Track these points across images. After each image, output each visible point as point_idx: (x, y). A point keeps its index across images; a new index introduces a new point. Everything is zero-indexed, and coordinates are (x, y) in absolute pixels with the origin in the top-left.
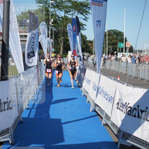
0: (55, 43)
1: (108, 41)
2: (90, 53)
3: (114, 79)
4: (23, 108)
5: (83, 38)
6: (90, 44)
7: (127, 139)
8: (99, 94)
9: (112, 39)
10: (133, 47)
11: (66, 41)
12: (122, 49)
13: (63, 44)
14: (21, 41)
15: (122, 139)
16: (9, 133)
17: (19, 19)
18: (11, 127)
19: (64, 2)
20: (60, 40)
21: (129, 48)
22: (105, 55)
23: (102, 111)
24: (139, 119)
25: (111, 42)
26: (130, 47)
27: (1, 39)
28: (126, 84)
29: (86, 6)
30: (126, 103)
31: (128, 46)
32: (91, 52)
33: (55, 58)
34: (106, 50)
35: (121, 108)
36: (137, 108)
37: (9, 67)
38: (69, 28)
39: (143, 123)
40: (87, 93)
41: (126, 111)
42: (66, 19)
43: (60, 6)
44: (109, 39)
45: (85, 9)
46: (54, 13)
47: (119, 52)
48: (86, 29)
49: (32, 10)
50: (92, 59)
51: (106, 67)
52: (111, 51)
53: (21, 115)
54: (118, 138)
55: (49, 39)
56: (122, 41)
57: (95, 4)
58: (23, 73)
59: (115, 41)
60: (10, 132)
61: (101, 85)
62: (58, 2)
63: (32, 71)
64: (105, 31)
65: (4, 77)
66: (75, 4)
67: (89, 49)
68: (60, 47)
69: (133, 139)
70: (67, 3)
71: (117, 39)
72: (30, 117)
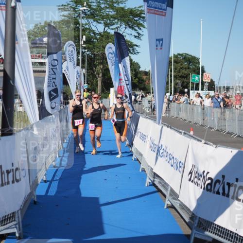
0: (88, 75)
1: (175, 72)
2: (145, 92)
3: (185, 133)
4: (37, 179)
5: (134, 66)
6: (144, 77)
7: (205, 229)
8: (159, 158)
9: (181, 68)
10: (214, 82)
11: (106, 72)
12: (198, 84)
13: (102, 76)
14: (34, 71)
15: (196, 230)
16: (14, 220)
17: (31, 36)
18: (18, 211)
19: (103, 9)
20: (97, 70)
21: (209, 83)
22: (169, 94)
23: (165, 185)
24: (225, 198)
25: (178, 74)
26: (209, 81)
27: (3, 68)
28: (203, 141)
29: (139, 16)
30: (204, 172)
31: (207, 81)
32: (147, 90)
33: (89, 99)
34: (171, 86)
35: (196, 180)
36: (221, 179)
37: (16, 114)
38: (110, 51)
40: (141, 155)
41: (204, 184)
42: (105, 37)
43: (97, 16)
44: (175, 69)
45: (136, 20)
46: (88, 27)
47: (192, 90)
48: (138, 53)
49: (51, 22)
50: (149, 101)
51: (172, 114)
52: (179, 88)
53: (35, 191)
54: (191, 229)
55: (79, 68)
56: (197, 71)
57: (153, 11)
59: (186, 72)
60: (17, 219)
61: (163, 142)
62: (94, 9)
63: (51, 121)
64: (170, 56)
65: (6, 131)
66: (122, 12)
67: (144, 85)
68: (97, 82)
69: (214, 230)
70: (108, 10)
71: (189, 68)
72: (48, 194)
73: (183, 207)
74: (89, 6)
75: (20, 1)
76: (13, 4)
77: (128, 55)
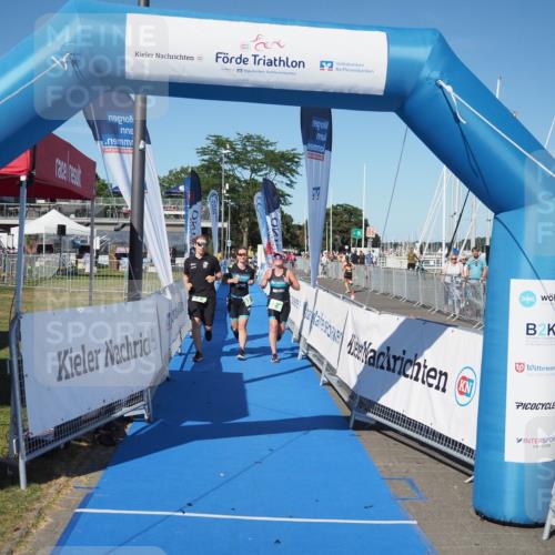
0: (232, 230)
1: (333, 225)
2: (299, 249)
3: (343, 298)
5: (286, 220)
6: (298, 232)
7: (367, 410)
8: (314, 326)
9: (341, 221)
10: (379, 237)
11: (254, 226)
12: (360, 241)
13: (248, 231)
14: (167, 225)
16: (143, 400)
17: (164, 184)
18: (147, 389)
19: (249, 152)
20: (242, 224)
21: (373, 238)
23: (321, 358)
24: (390, 373)
25: (338, 228)
26: (374, 236)
27: (129, 222)
28: (365, 307)
29: (291, 160)
30: (365, 343)
31: (371, 236)
32: (301, 247)
34: (329, 242)
35: (356, 352)
36: (386, 351)
38: (259, 201)
39: (397, 380)
41: (366, 357)
42: (252, 184)
43: (243, 160)
44: (334, 222)
45: (289, 166)
46: (231, 173)
47: (353, 246)
48: (290, 204)
49: (188, 167)
52: (339, 244)
54: (351, 410)
56: (360, 225)
58: (171, 287)
59: (346, 226)
60: (146, 399)
62: (239, 153)
64: (328, 207)
65: (134, 295)
67: (298, 241)
68: (243, 237)
69: (378, 411)
70: (255, 154)
71: (350, 222)
72: (184, 369)
73: (342, 383)
74: (233, 149)
75: (149, 143)
76: (141, 146)
77: (278, 207)
